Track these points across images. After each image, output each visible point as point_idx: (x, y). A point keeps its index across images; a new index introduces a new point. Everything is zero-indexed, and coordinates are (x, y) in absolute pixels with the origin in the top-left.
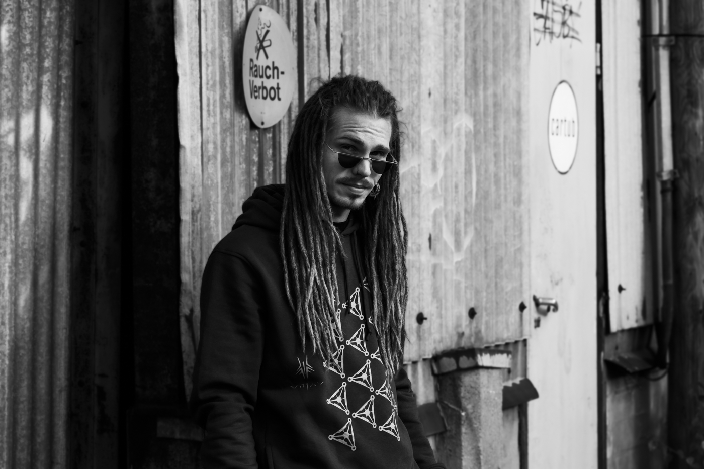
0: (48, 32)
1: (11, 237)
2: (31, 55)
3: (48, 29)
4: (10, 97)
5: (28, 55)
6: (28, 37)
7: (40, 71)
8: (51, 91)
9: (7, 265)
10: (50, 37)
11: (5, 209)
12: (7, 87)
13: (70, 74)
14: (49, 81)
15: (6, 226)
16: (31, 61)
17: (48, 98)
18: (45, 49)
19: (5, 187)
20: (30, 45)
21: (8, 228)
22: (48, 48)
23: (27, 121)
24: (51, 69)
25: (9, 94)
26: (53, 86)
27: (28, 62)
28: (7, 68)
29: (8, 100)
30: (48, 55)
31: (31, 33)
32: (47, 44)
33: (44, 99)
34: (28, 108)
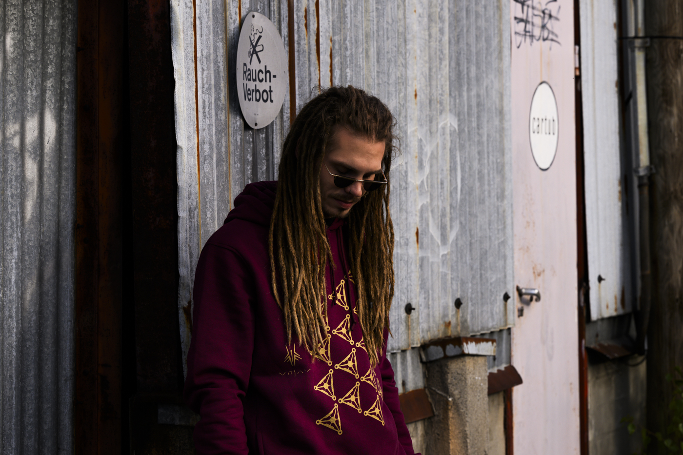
0: (51, 40)
1: (17, 234)
2: (36, 61)
3: (51, 37)
4: (16, 102)
5: (32, 61)
6: (32, 44)
7: (44, 76)
8: (55, 95)
9: (14, 261)
10: (53, 44)
11: (11, 208)
12: (12, 92)
13: (73, 79)
14: (52, 86)
15: (13, 224)
16: (35, 67)
17: (52, 103)
18: (48, 56)
19: (11, 187)
20: (34, 52)
21: (15, 226)
22: (51, 54)
23: (32, 125)
24: (54, 74)
25: (15, 99)
26: (57, 91)
27: (32, 68)
28: (13, 74)
29: (13, 104)
30: (52, 61)
31: (35, 40)
32: (50, 50)
33: (48, 103)
34: (33, 112)
